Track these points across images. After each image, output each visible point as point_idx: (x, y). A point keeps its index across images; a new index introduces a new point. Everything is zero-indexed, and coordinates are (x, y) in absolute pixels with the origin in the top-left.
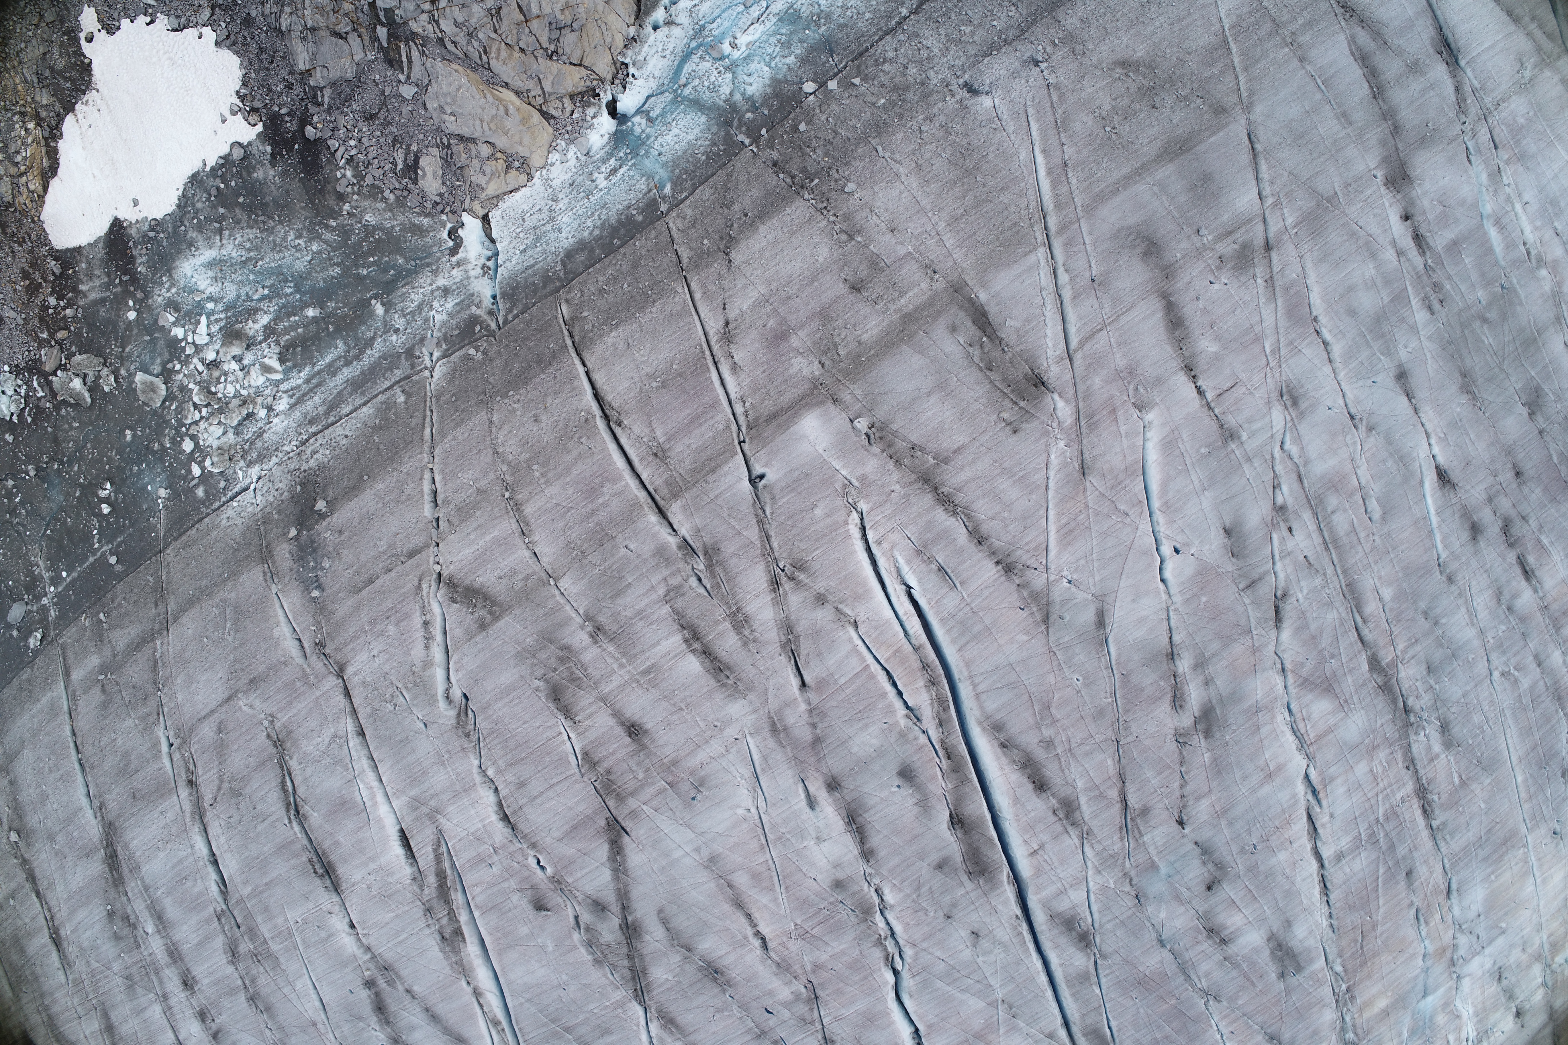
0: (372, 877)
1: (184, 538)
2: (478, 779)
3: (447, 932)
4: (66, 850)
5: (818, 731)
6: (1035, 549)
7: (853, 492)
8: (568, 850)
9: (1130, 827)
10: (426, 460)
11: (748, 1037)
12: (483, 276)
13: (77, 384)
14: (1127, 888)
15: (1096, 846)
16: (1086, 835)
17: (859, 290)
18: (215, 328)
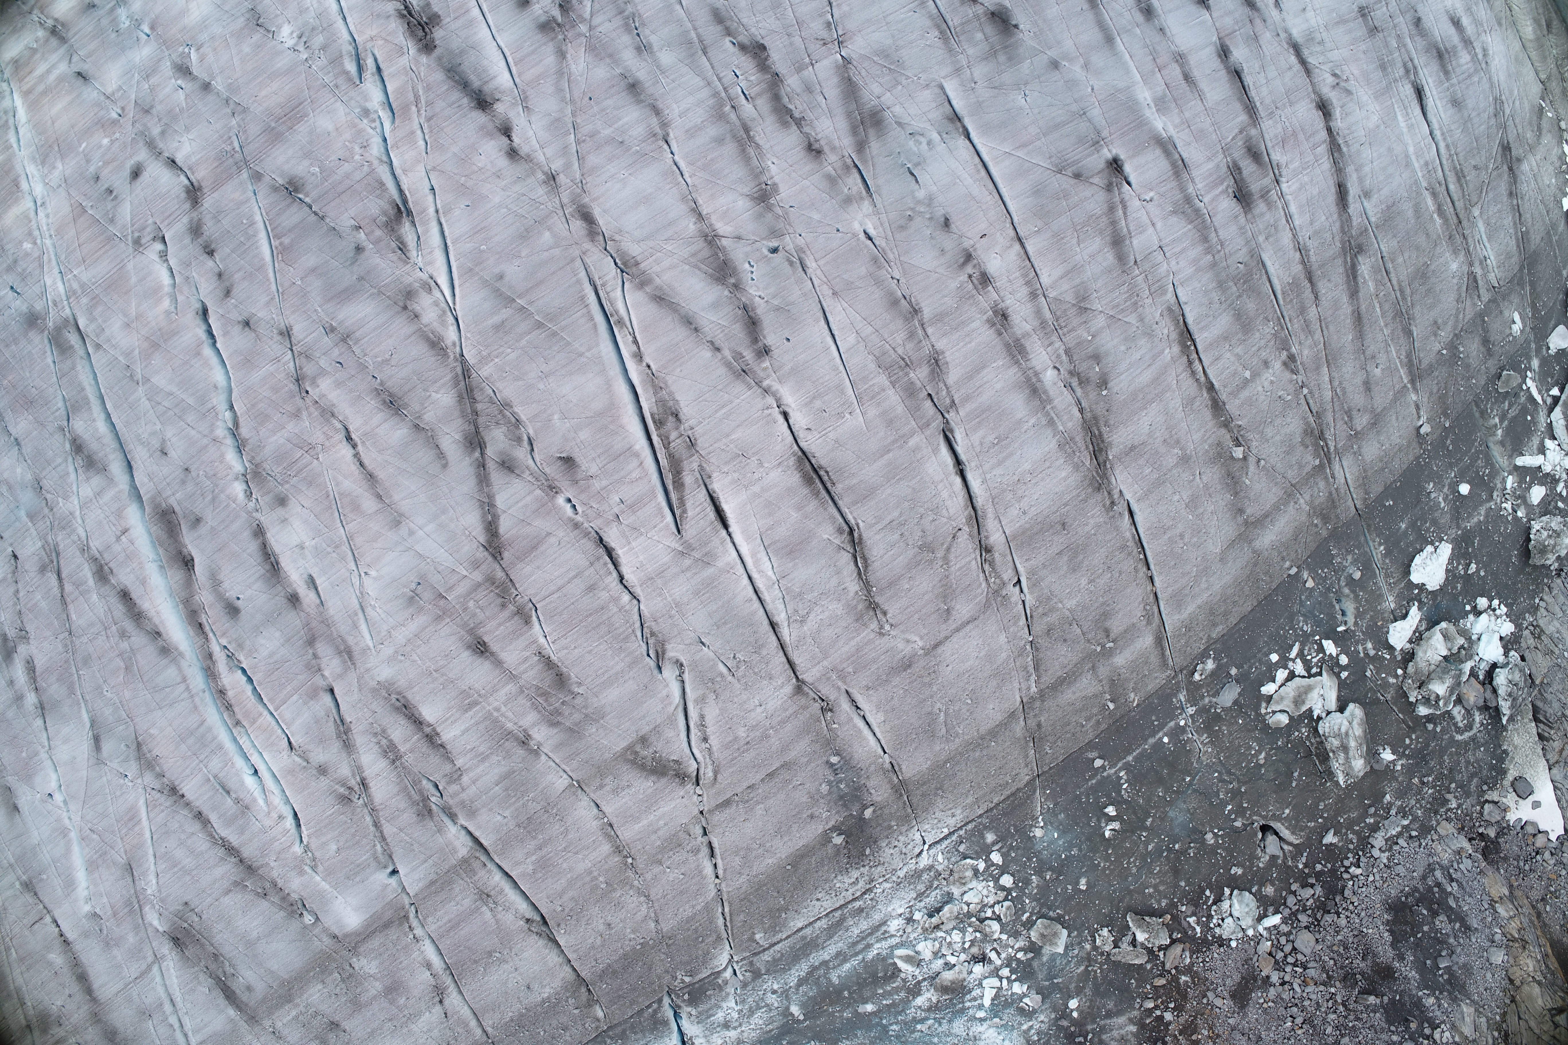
0: (756, 476)
1: (1008, 792)
2: (638, 591)
3: (671, 421)
4: (1163, 449)
5: (311, 651)
6: (155, 806)
7: (308, 862)
8: (541, 524)
9: (54, 554)
10: (723, 885)
11: (357, 334)
12: (691, 1038)
13: (1141, 937)
14: (49, 496)
15: (76, 538)
16: (85, 549)
17: (332, 1023)
18: (976, 992)
